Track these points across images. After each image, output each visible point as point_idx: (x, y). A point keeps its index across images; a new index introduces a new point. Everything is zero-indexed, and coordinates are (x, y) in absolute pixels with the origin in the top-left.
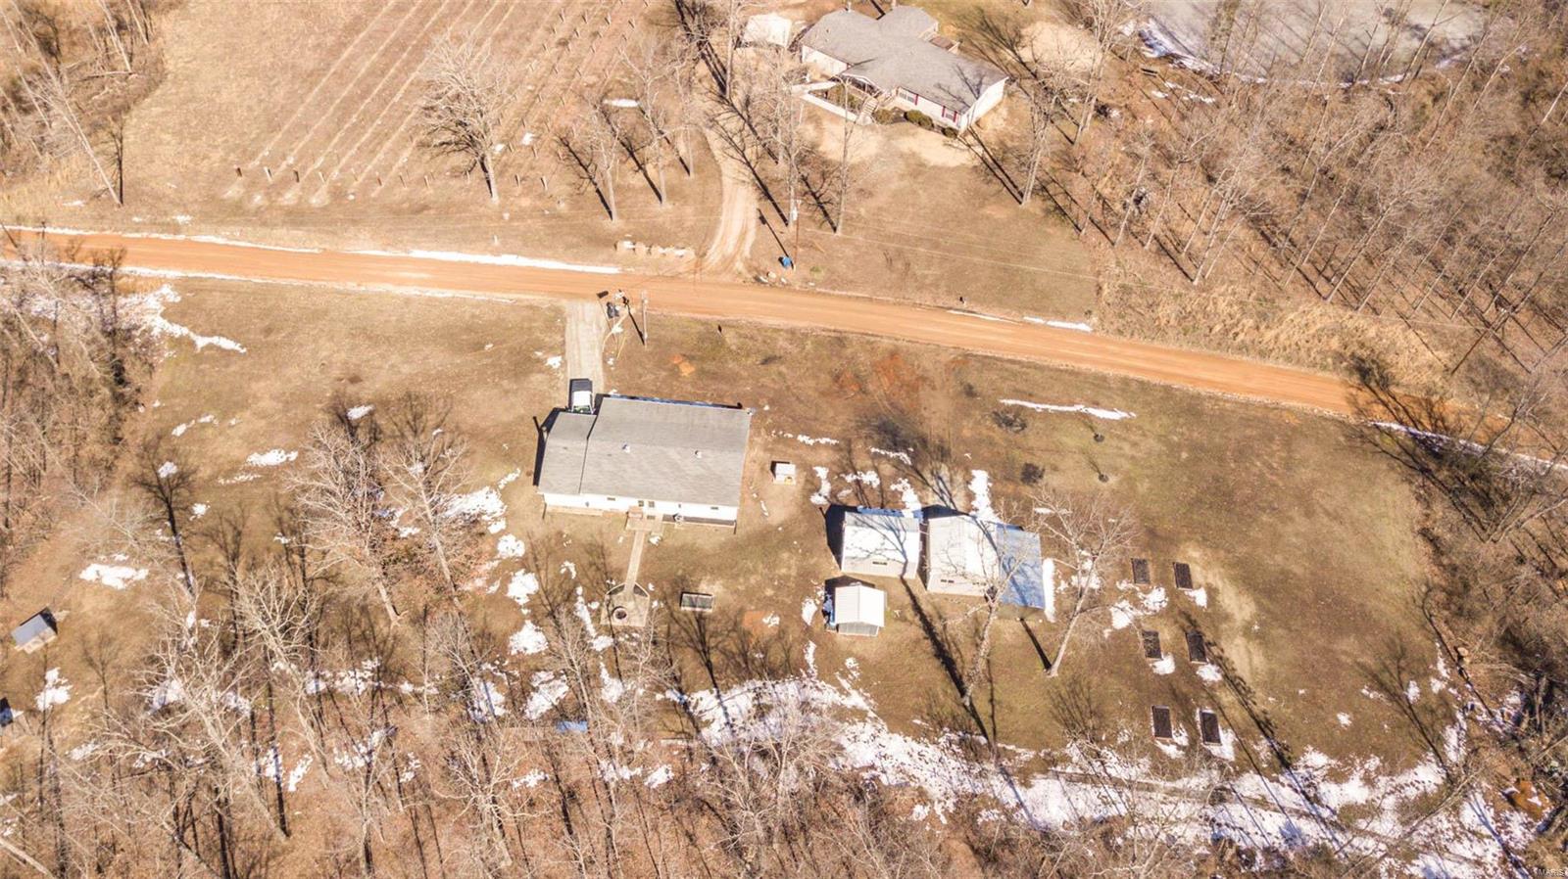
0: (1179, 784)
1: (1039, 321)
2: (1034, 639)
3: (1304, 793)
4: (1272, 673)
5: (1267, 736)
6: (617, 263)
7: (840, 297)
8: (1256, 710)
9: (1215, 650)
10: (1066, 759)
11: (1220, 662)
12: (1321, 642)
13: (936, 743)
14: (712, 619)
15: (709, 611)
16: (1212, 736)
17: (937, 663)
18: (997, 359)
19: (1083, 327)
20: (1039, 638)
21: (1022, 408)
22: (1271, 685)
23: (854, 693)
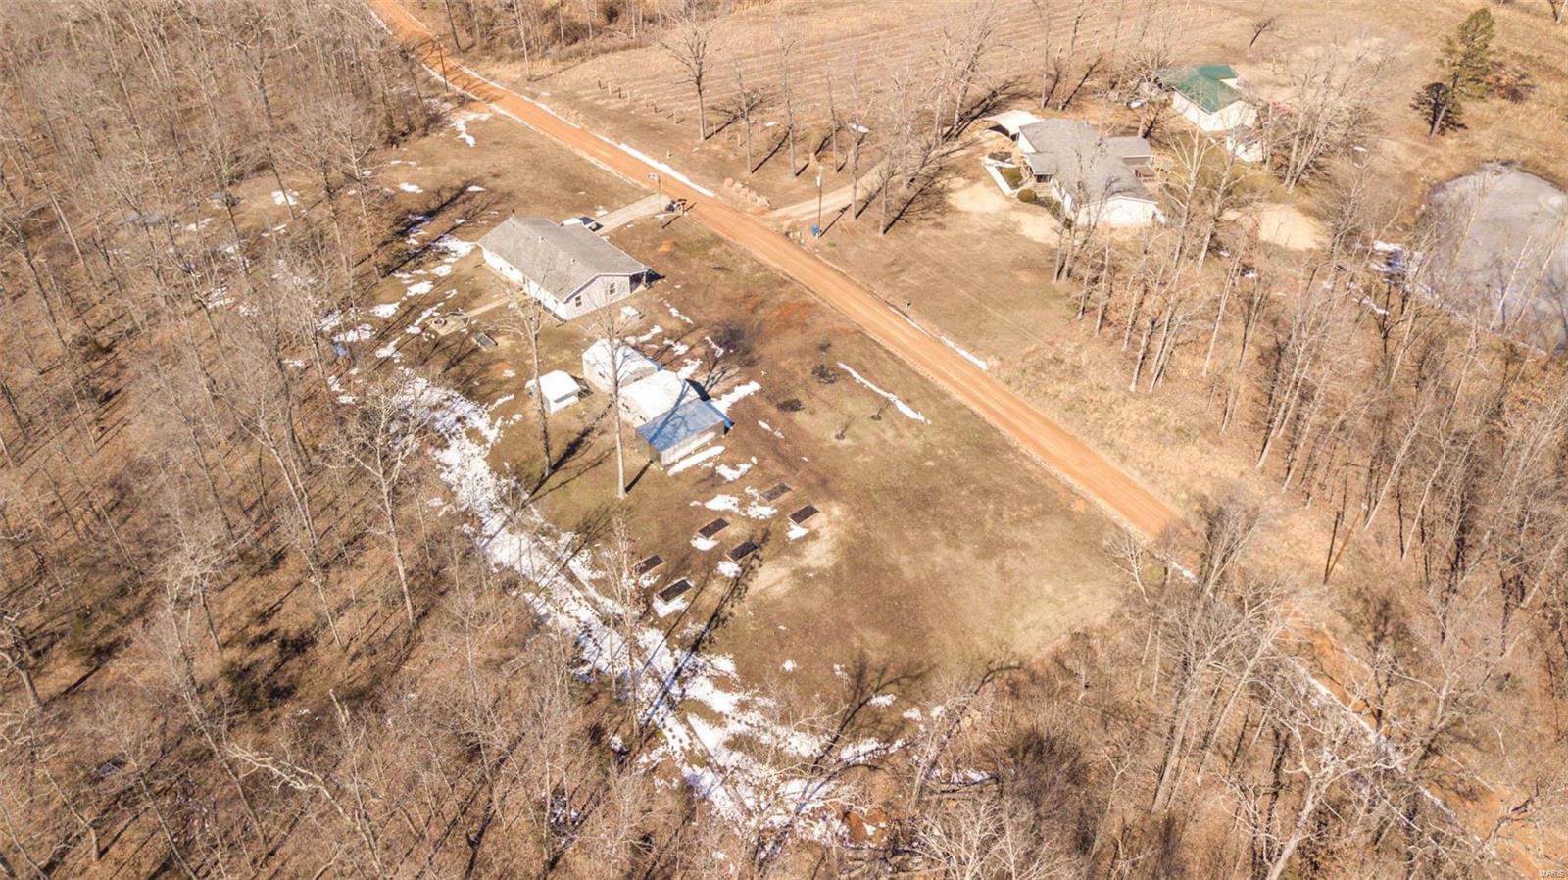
0: (600, 599)
1: (951, 344)
2: (642, 473)
3: (680, 670)
4: (777, 602)
5: (709, 626)
6: (716, 190)
7: (827, 266)
8: (727, 608)
9: (755, 562)
10: (556, 538)
11: (747, 571)
12: (851, 619)
13: (498, 479)
14: (481, 354)
15: (484, 349)
16: (667, 596)
17: (565, 447)
18: (878, 345)
19: (982, 365)
20: (644, 476)
21: (848, 373)
22: (761, 607)
23: (496, 430)
